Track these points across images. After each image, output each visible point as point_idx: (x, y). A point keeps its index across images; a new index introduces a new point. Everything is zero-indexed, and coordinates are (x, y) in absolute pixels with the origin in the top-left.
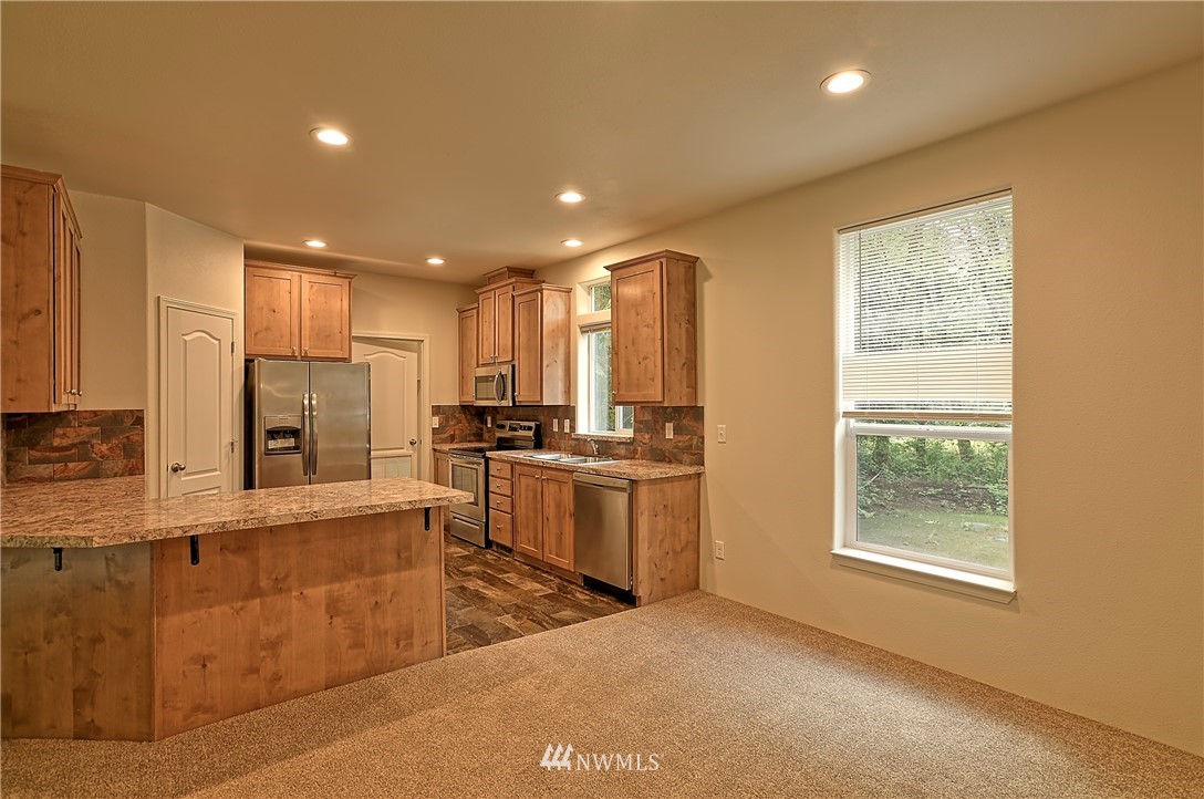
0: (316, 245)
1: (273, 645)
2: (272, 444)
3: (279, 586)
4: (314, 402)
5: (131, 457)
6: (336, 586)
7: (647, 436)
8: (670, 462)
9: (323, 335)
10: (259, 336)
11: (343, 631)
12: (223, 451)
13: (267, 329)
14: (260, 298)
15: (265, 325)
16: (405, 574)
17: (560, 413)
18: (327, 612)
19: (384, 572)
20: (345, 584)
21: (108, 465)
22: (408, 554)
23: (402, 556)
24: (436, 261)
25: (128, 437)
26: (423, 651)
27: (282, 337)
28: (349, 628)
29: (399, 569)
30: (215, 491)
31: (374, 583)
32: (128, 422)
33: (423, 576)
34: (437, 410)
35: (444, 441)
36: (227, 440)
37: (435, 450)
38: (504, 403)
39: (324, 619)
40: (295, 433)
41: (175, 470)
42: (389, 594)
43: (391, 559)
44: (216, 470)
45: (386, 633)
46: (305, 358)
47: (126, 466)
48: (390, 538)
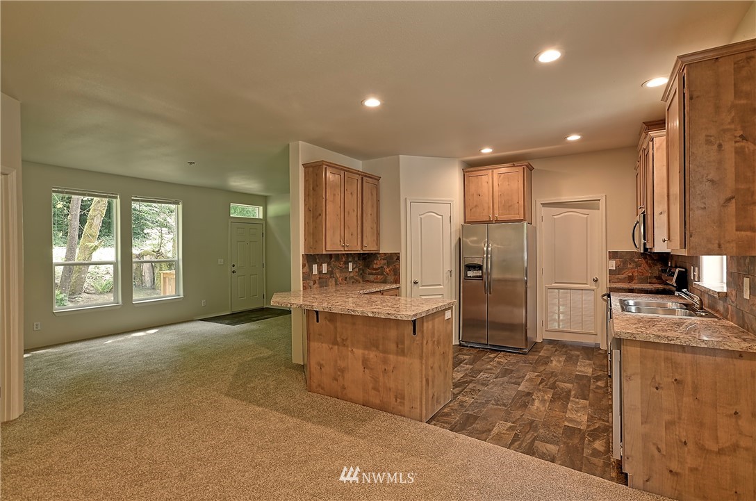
0: (487, 151)
1: (343, 371)
2: (470, 273)
3: (344, 343)
4: (489, 249)
5: (396, 275)
6: (366, 352)
7: (734, 293)
9: (507, 206)
10: (472, 211)
11: (369, 378)
12: (445, 275)
13: (476, 206)
14: (472, 189)
15: (475, 204)
16: (401, 358)
17: (694, 261)
18: (363, 365)
19: (390, 353)
20: (370, 352)
21: (390, 277)
22: (402, 346)
23: (400, 346)
24: (574, 138)
25: (395, 266)
26: (410, 411)
27: (484, 210)
28: (372, 377)
29: (397, 354)
30: (440, 296)
31: (384, 357)
32: (395, 258)
33: (411, 363)
35: (622, 281)
36: (447, 268)
37: (610, 288)
38: (641, 250)
39: (361, 368)
40: (480, 267)
41: (415, 283)
42: (392, 367)
43: (393, 346)
44: (440, 285)
45: (390, 389)
46: (497, 221)
47: (395, 278)
48: (393, 333)
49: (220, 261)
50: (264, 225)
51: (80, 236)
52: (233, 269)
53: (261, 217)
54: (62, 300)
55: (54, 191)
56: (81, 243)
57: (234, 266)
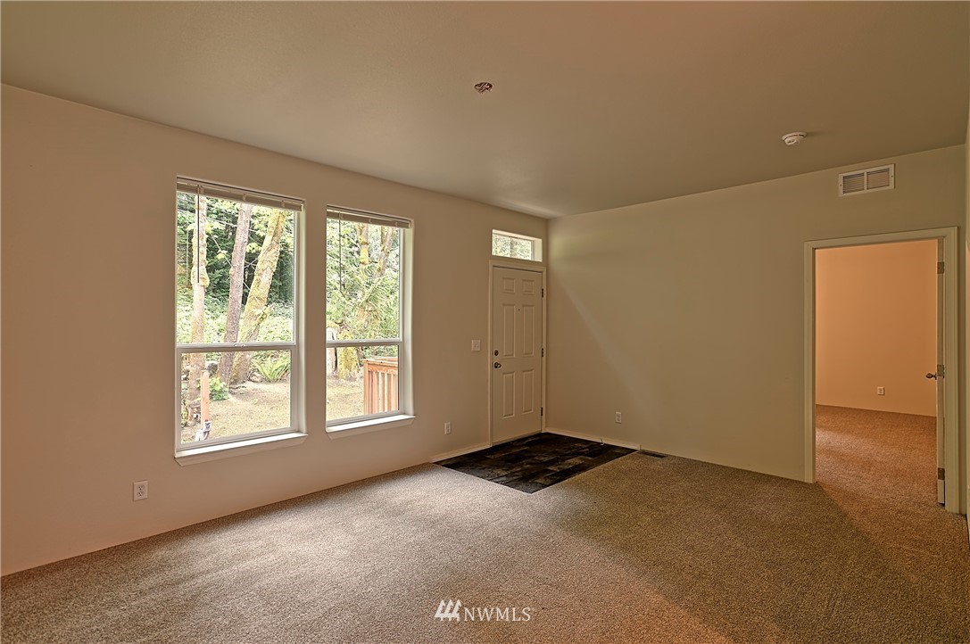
49: (475, 345)
50: (545, 273)
51: (244, 302)
52: (497, 360)
53: (539, 258)
54: (221, 391)
55: (181, 187)
56: (246, 310)
57: (496, 353)
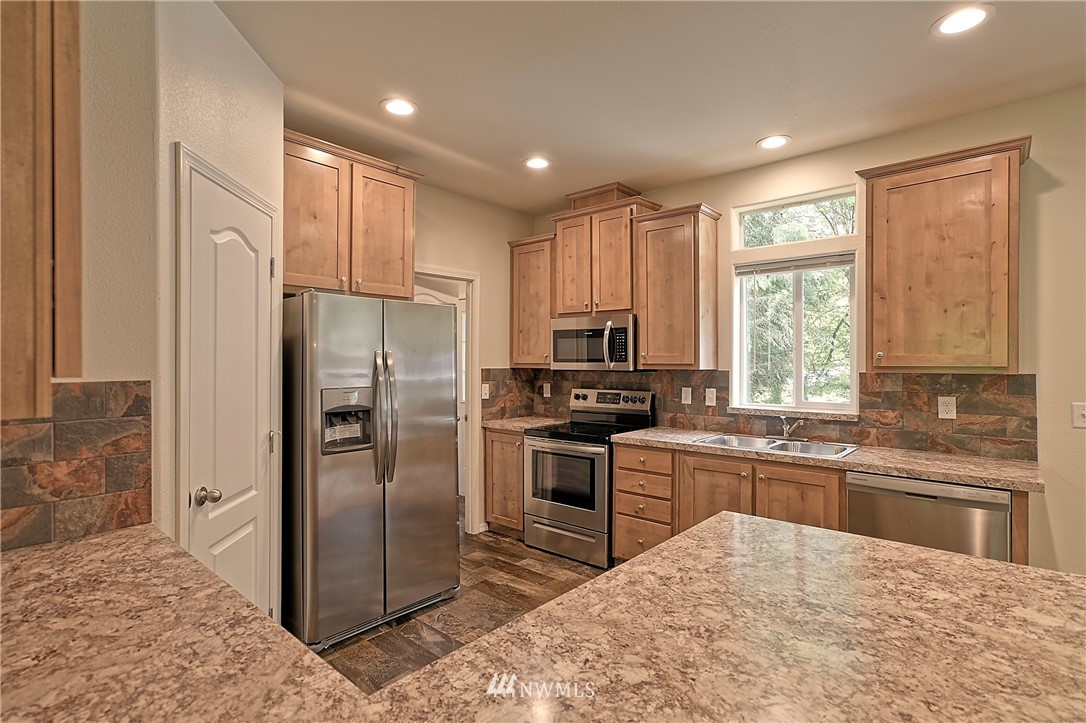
0: (400, 108)
2: (331, 435)
4: (390, 362)
5: (122, 486)
7: (891, 414)
8: (948, 451)
9: (379, 261)
12: (261, 452)
13: (304, 244)
17: (696, 380)
21: (69, 510)
24: (538, 163)
25: (115, 444)
27: (326, 259)
32: (118, 408)
34: (487, 375)
35: (494, 417)
36: (264, 432)
37: (485, 428)
38: (621, 366)
40: (362, 414)
41: (201, 502)
44: (250, 489)
47: (112, 507)
